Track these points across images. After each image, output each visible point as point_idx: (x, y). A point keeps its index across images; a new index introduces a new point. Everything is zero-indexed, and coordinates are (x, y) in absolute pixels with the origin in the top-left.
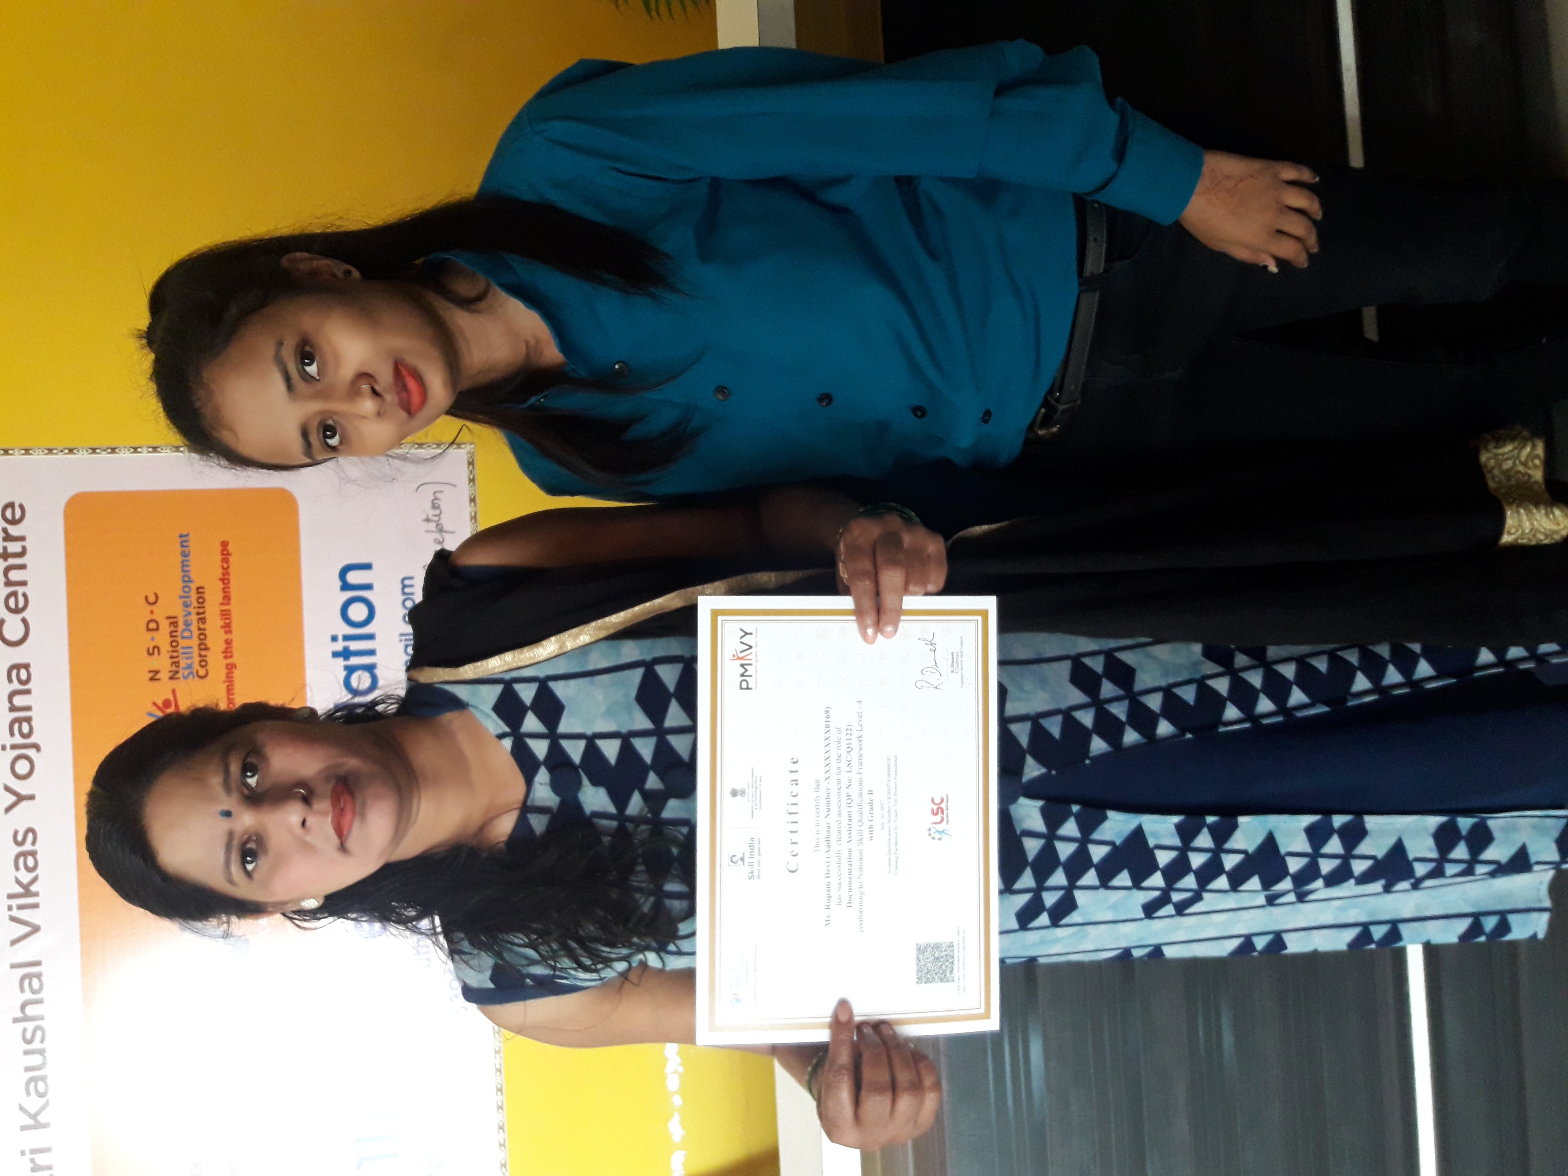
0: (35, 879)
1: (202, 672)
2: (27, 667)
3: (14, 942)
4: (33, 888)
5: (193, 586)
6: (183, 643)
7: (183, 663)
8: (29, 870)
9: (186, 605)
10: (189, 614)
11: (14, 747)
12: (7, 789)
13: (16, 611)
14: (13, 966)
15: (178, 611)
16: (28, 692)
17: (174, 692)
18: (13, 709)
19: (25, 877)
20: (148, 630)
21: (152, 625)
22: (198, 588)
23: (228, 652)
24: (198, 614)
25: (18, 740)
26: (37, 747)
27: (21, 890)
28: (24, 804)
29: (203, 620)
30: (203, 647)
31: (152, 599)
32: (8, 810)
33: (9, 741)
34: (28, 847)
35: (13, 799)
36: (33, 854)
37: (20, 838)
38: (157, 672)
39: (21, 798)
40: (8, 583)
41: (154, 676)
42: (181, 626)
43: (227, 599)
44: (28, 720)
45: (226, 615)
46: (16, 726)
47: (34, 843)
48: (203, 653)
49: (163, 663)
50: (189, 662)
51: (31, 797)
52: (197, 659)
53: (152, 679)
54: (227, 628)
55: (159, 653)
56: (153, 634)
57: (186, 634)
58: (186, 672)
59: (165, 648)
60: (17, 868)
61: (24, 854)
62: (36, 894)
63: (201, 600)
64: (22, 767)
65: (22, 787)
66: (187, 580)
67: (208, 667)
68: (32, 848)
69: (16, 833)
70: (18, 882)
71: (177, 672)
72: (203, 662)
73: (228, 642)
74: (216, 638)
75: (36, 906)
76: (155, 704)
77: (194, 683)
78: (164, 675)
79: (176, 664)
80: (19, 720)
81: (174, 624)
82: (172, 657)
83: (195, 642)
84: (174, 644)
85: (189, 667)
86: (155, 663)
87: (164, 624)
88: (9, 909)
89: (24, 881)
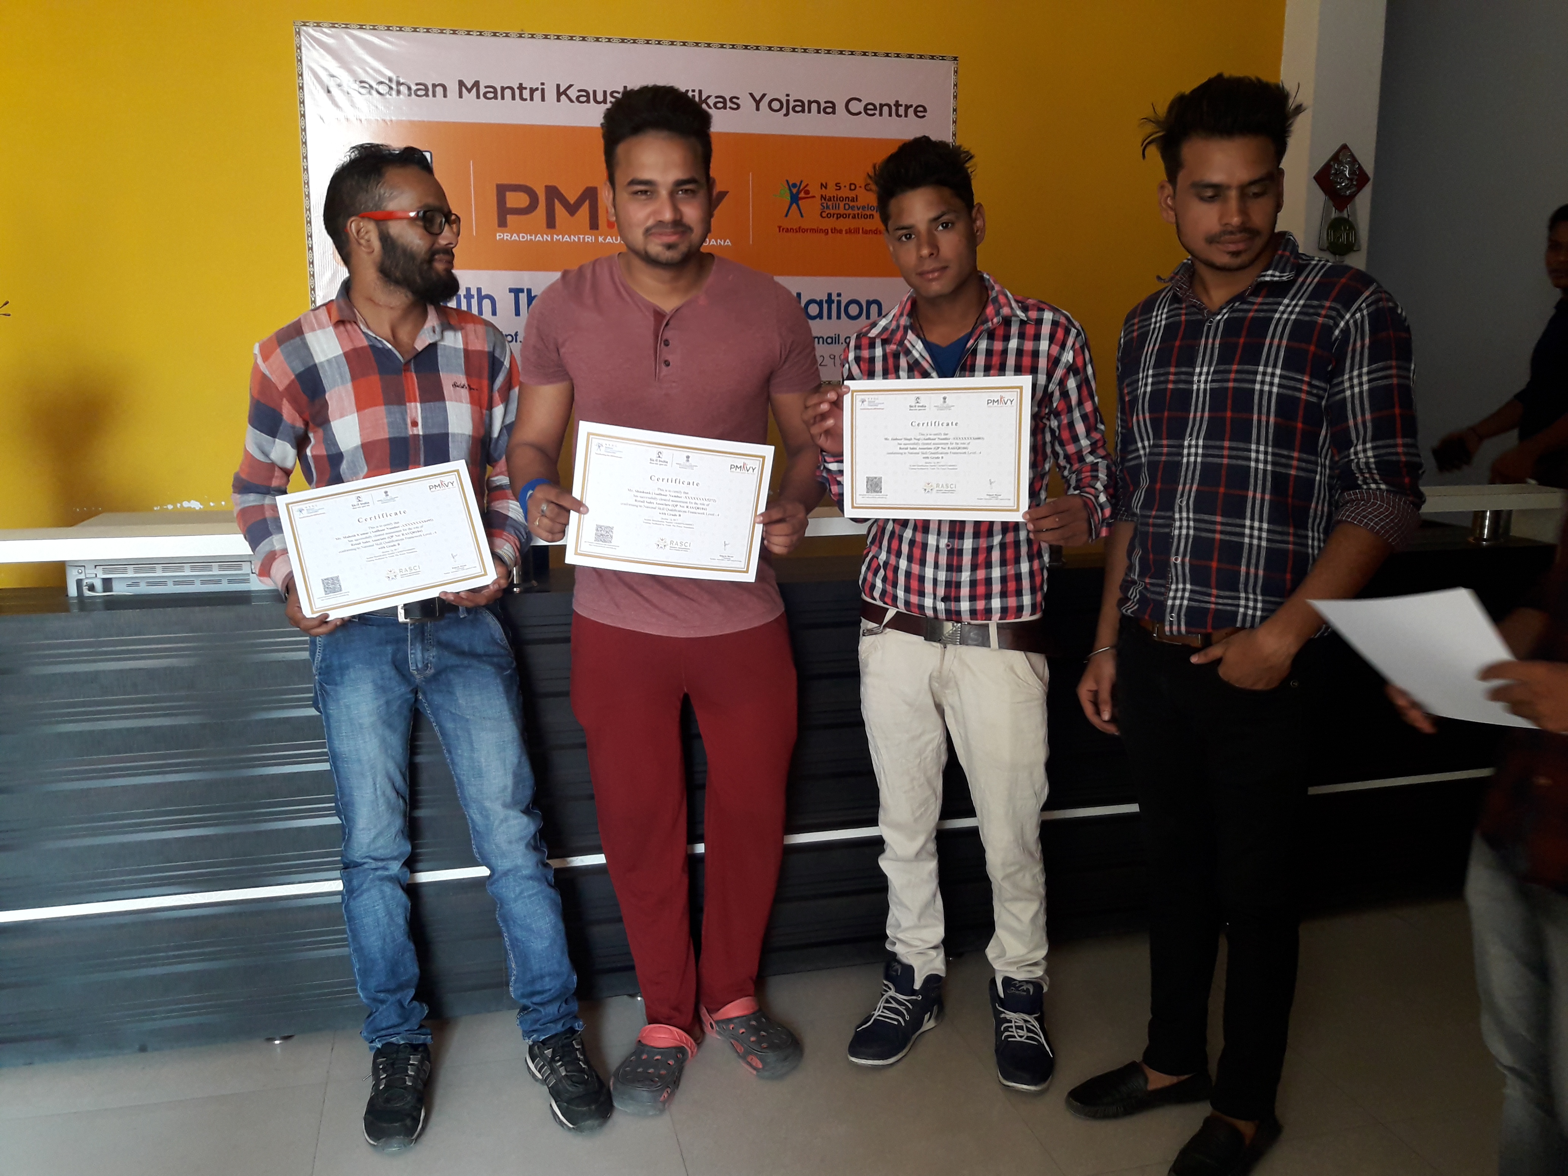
1: (824, 215)
2: (834, 112)
6: (842, 204)
7: (830, 203)
8: (715, 104)
9: (864, 207)
10: (859, 209)
11: (788, 101)
12: (765, 95)
13: (866, 109)
15: (860, 203)
16: (819, 112)
17: (814, 197)
18: (810, 102)
19: (713, 101)
20: (851, 184)
21: (853, 187)
22: (873, 215)
23: (834, 230)
24: (858, 214)
25: (792, 104)
26: (787, 114)
28: (754, 104)
29: (854, 217)
30: (839, 216)
32: (752, 94)
33: (791, 99)
34: (731, 103)
35: (758, 98)
36: (725, 107)
37: (735, 100)
38: (826, 188)
39: (758, 103)
40: (882, 106)
41: (824, 186)
42: (852, 204)
43: (866, 232)
44: (803, 111)
45: (857, 231)
46: (800, 104)
47: (733, 108)
48: (835, 216)
49: (831, 191)
50: (831, 207)
51: (758, 109)
52: (832, 212)
53: (822, 184)
54: (849, 231)
55: (836, 190)
56: (848, 187)
57: (847, 207)
58: (825, 205)
59: (840, 194)
60: (718, 97)
61: (727, 102)
63: (865, 217)
64: (775, 105)
65: (764, 104)
67: (827, 219)
68: (728, 106)
69: (738, 98)
70: (709, 97)
71: (825, 200)
72: (829, 216)
73: (840, 231)
74: (843, 224)
76: (807, 185)
77: (818, 208)
78: (824, 192)
79: (830, 200)
80: (803, 106)
81: (853, 200)
82: (834, 197)
83: (842, 211)
84: (842, 199)
85: (828, 207)
86: (831, 186)
87: (852, 194)
88: (693, 91)
89: (709, 101)
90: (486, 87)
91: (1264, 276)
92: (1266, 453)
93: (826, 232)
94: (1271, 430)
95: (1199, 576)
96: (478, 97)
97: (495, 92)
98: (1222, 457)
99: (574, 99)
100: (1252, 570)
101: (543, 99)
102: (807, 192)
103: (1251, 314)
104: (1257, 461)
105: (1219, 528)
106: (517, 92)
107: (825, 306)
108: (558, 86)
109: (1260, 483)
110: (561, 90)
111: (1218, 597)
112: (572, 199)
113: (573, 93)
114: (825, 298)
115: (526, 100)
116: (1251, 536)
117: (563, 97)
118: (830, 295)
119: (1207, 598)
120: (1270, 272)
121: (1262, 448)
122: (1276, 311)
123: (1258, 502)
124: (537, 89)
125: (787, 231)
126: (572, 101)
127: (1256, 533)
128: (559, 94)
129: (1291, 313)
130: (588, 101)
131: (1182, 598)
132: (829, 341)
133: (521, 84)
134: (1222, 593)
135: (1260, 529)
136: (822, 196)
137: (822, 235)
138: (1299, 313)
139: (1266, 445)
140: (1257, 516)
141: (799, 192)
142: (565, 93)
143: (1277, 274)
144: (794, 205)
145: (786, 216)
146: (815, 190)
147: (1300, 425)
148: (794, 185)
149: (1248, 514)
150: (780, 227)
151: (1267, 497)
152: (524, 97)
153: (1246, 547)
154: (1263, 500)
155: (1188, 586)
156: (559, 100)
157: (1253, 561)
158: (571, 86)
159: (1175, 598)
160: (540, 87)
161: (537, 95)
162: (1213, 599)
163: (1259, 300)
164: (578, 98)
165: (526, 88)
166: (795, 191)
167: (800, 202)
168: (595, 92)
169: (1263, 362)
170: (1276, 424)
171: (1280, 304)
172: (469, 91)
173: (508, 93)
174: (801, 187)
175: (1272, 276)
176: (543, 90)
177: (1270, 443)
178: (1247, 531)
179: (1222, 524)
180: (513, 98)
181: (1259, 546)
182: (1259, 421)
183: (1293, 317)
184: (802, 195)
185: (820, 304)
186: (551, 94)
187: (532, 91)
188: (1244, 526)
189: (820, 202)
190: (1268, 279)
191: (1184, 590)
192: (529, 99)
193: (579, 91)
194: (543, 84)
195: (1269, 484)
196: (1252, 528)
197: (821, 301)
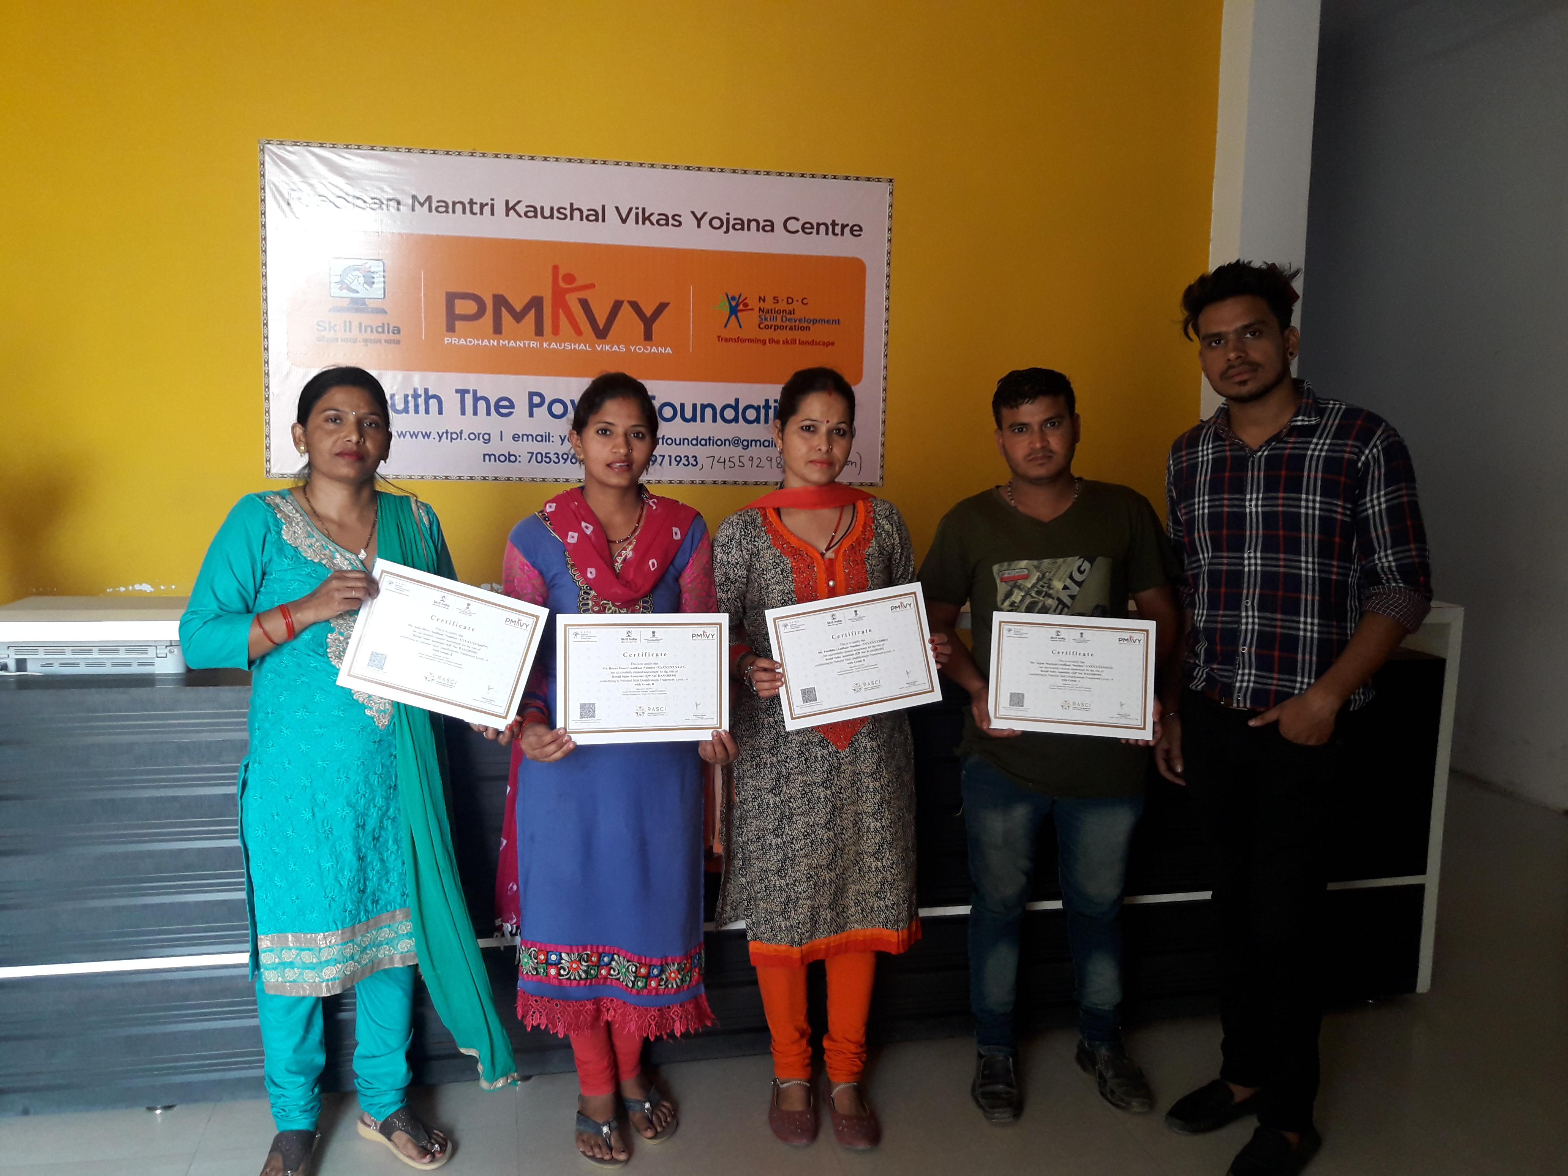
0: (652, 224)
1: (762, 326)
2: (773, 231)
3: (617, 208)
4: (647, 222)
5: (811, 325)
6: (779, 317)
7: (767, 315)
8: (658, 221)
9: (800, 320)
10: (795, 322)
11: (728, 219)
12: (705, 214)
13: (803, 228)
14: (603, 207)
15: (797, 315)
16: (758, 230)
17: (752, 309)
18: (749, 221)
19: (654, 219)
20: (788, 298)
21: (790, 300)
22: (809, 328)
23: (772, 341)
24: (795, 326)
25: (732, 222)
26: (727, 232)
27: (647, 215)
28: (696, 222)
29: (791, 329)
30: (776, 328)
31: (805, 301)
32: (693, 213)
33: (731, 218)
34: (671, 221)
35: (699, 216)
36: (667, 224)
37: (676, 218)
38: (764, 301)
39: (699, 221)
40: (818, 225)
41: (762, 299)
42: (788, 316)
43: (802, 343)
44: (742, 229)
45: (794, 341)
46: (739, 222)
47: (673, 225)
48: (773, 327)
49: (769, 305)
50: (769, 319)
51: (699, 226)
52: (769, 323)
53: (760, 298)
54: (786, 342)
55: (774, 303)
56: (785, 300)
57: (784, 319)
58: (763, 317)
59: (778, 306)
60: (659, 215)
61: (667, 220)
62: (644, 223)
63: (802, 329)
64: (716, 223)
65: (705, 222)
66: (814, 321)
67: (764, 330)
68: (670, 224)
69: (680, 216)
70: (652, 214)
71: (763, 312)
72: (767, 327)
73: (778, 342)
74: (781, 335)
75: (637, 222)
76: (746, 298)
77: (757, 320)
78: (762, 305)
79: (767, 312)
80: (743, 224)
81: (790, 313)
82: (771, 309)
83: (779, 323)
84: (779, 312)
85: (766, 319)
86: (769, 299)
87: (790, 307)
88: (637, 208)
89: (652, 218)
90: (438, 202)
91: (1297, 421)
92: (1313, 563)
93: (764, 342)
94: (1316, 545)
95: (1263, 664)
96: (430, 210)
97: (447, 206)
98: (1278, 566)
99: (523, 215)
100: (1307, 657)
101: (492, 214)
102: (746, 305)
103: (1287, 451)
104: (1307, 569)
105: (1279, 623)
106: (468, 207)
107: (763, 411)
108: (507, 202)
109: (1310, 587)
110: (510, 206)
111: (1279, 679)
112: (518, 308)
113: (521, 209)
114: (762, 404)
115: (476, 214)
116: (1305, 630)
117: (512, 212)
118: (767, 401)
119: (1269, 681)
120: (1300, 418)
121: (1310, 559)
122: (1308, 449)
123: (1309, 602)
124: (487, 204)
125: (726, 340)
126: (520, 216)
127: (1309, 627)
128: (508, 210)
129: (1321, 450)
130: (536, 216)
131: (1249, 681)
132: (766, 444)
133: (471, 200)
134: (1282, 676)
135: (1312, 624)
136: (760, 309)
137: (760, 345)
138: (1327, 451)
139: (1314, 557)
140: (1309, 614)
141: (737, 305)
142: (513, 208)
143: (1306, 419)
144: (733, 316)
145: (726, 326)
146: (753, 303)
147: (1337, 540)
148: (733, 298)
149: (1302, 613)
150: (719, 337)
151: (1317, 598)
152: (475, 211)
153: (1302, 639)
154: (1313, 601)
155: (1253, 672)
156: (507, 215)
157: (1308, 650)
158: (519, 202)
159: (1242, 681)
160: (490, 202)
161: (487, 209)
162: (1275, 682)
163: (1292, 440)
164: (526, 214)
165: (476, 203)
166: (733, 303)
167: (739, 314)
168: (542, 208)
169: (1304, 491)
170: (1319, 540)
171: (1310, 443)
172: (422, 205)
173: (459, 207)
174: (740, 300)
175: (1303, 420)
176: (492, 205)
177: (1316, 556)
178: (1302, 626)
179: (1282, 620)
180: (464, 212)
181: (1312, 637)
182: (1307, 538)
183: (1323, 454)
184: (741, 307)
185: (757, 409)
186: (500, 208)
187: (482, 206)
188: (1299, 622)
189: (758, 314)
190: (1299, 423)
191: (1250, 674)
192: (478, 212)
193: (527, 207)
194: (492, 200)
195: (1317, 588)
196: (1305, 623)
197: (759, 407)
